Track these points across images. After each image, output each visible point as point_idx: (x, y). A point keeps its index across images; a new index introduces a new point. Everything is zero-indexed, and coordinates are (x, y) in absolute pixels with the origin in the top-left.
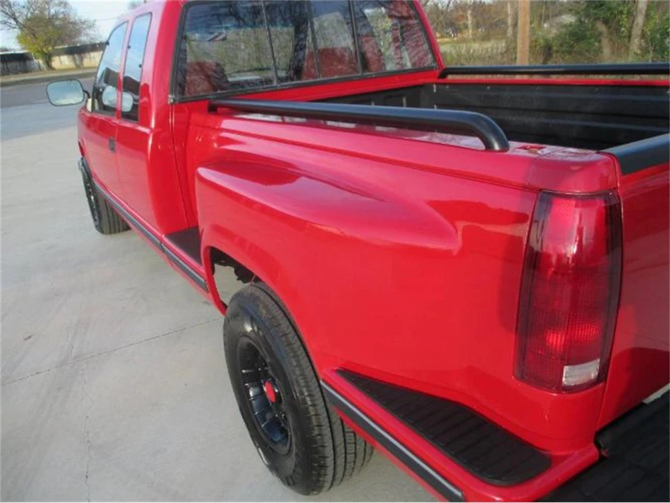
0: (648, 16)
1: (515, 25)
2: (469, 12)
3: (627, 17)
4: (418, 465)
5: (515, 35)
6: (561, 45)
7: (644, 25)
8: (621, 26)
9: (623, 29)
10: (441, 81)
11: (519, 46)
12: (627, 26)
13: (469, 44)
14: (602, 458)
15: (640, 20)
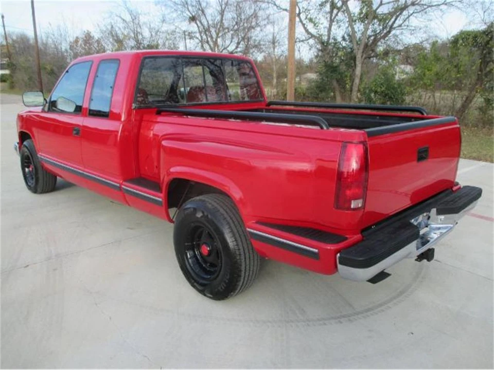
0: (361, 79)
3: (350, 79)
4: (289, 245)
6: (311, 93)
7: (360, 85)
8: (346, 84)
9: (347, 86)
10: (268, 108)
12: (350, 85)
14: (363, 241)
15: (357, 81)
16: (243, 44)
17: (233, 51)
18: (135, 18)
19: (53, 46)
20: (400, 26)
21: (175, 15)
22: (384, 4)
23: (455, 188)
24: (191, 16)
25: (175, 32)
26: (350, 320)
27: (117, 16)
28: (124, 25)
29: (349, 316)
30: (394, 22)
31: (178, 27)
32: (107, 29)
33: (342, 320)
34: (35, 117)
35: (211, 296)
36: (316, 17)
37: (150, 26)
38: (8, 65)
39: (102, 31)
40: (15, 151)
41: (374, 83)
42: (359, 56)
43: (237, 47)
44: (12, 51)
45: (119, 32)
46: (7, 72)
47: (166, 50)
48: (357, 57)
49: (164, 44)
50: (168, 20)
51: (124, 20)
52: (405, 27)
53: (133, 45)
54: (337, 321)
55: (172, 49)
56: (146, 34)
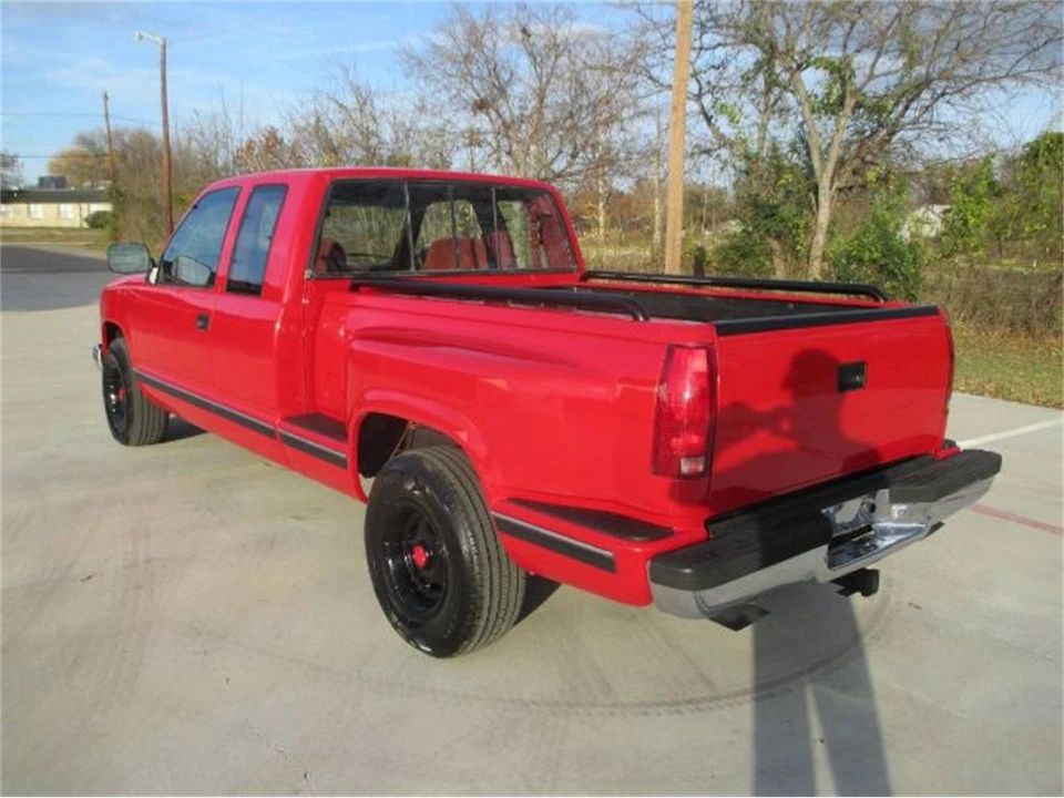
0: (831, 234)
1: (664, 229)
2: (601, 204)
3: (805, 233)
4: (563, 543)
5: (663, 241)
6: (724, 260)
7: (825, 246)
8: (797, 242)
9: (799, 247)
10: (583, 284)
11: (668, 256)
12: (805, 244)
13: (601, 249)
14: (708, 539)
15: (820, 238)
16: (582, 158)
17: (563, 171)
18: (364, 102)
19: (200, 157)
20: (915, 122)
21: (444, 97)
22: (878, 76)
23: (942, 454)
24: (477, 98)
25: (443, 130)
26: (699, 709)
27: (330, 98)
28: (341, 116)
29: (700, 703)
30: (902, 115)
31: (449, 122)
32: (309, 124)
33: (682, 708)
34: (137, 295)
35: (429, 650)
36: (735, 105)
37: (395, 118)
38: (110, 194)
39: (298, 129)
40: (94, 361)
41: (856, 242)
42: (824, 183)
43: (570, 165)
44: (120, 166)
45: (331, 131)
46: (106, 207)
47: (426, 168)
48: (820, 186)
49: (422, 158)
50: (430, 107)
51: (341, 106)
52: (926, 125)
53: (359, 157)
54: (672, 709)
55: (437, 167)
56: (387, 134)
